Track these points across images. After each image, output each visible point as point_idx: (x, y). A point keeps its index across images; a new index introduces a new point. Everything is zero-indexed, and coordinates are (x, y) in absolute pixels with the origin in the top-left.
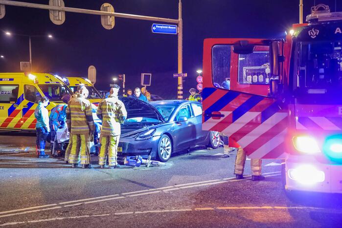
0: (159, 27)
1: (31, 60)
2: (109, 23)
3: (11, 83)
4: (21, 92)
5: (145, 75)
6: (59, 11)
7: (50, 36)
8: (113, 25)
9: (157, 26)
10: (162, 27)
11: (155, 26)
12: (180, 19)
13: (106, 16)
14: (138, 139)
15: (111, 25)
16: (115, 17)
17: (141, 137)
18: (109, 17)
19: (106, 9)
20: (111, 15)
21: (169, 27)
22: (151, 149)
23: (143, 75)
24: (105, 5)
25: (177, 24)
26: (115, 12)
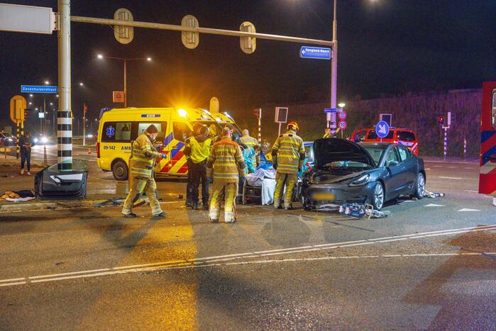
0: (309, 50)
1: (125, 89)
2: (250, 46)
3: (144, 119)
4: (169, 130)
5: (280, 110)
6: (194, 33)
7: (149, 59)
8: (254, 48)
9: (306, 50)
10: (312, 51)
11: (304, 49)
12: (334, 41)
13: (246, 37)
14: (351, 185)
15: (251, 48)
16: (257, 39)
17: (354, 183)
18: (250, 38)
19: (246, 29)
20: (252, 37)
21: (321, 51)
22: (366, 196)
23: (277, 109)
24: (246, 24)
25: (330, 47)
26: (257, 32)
